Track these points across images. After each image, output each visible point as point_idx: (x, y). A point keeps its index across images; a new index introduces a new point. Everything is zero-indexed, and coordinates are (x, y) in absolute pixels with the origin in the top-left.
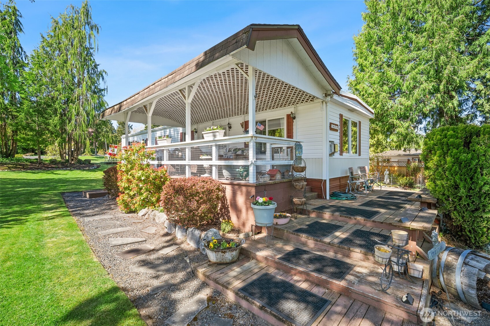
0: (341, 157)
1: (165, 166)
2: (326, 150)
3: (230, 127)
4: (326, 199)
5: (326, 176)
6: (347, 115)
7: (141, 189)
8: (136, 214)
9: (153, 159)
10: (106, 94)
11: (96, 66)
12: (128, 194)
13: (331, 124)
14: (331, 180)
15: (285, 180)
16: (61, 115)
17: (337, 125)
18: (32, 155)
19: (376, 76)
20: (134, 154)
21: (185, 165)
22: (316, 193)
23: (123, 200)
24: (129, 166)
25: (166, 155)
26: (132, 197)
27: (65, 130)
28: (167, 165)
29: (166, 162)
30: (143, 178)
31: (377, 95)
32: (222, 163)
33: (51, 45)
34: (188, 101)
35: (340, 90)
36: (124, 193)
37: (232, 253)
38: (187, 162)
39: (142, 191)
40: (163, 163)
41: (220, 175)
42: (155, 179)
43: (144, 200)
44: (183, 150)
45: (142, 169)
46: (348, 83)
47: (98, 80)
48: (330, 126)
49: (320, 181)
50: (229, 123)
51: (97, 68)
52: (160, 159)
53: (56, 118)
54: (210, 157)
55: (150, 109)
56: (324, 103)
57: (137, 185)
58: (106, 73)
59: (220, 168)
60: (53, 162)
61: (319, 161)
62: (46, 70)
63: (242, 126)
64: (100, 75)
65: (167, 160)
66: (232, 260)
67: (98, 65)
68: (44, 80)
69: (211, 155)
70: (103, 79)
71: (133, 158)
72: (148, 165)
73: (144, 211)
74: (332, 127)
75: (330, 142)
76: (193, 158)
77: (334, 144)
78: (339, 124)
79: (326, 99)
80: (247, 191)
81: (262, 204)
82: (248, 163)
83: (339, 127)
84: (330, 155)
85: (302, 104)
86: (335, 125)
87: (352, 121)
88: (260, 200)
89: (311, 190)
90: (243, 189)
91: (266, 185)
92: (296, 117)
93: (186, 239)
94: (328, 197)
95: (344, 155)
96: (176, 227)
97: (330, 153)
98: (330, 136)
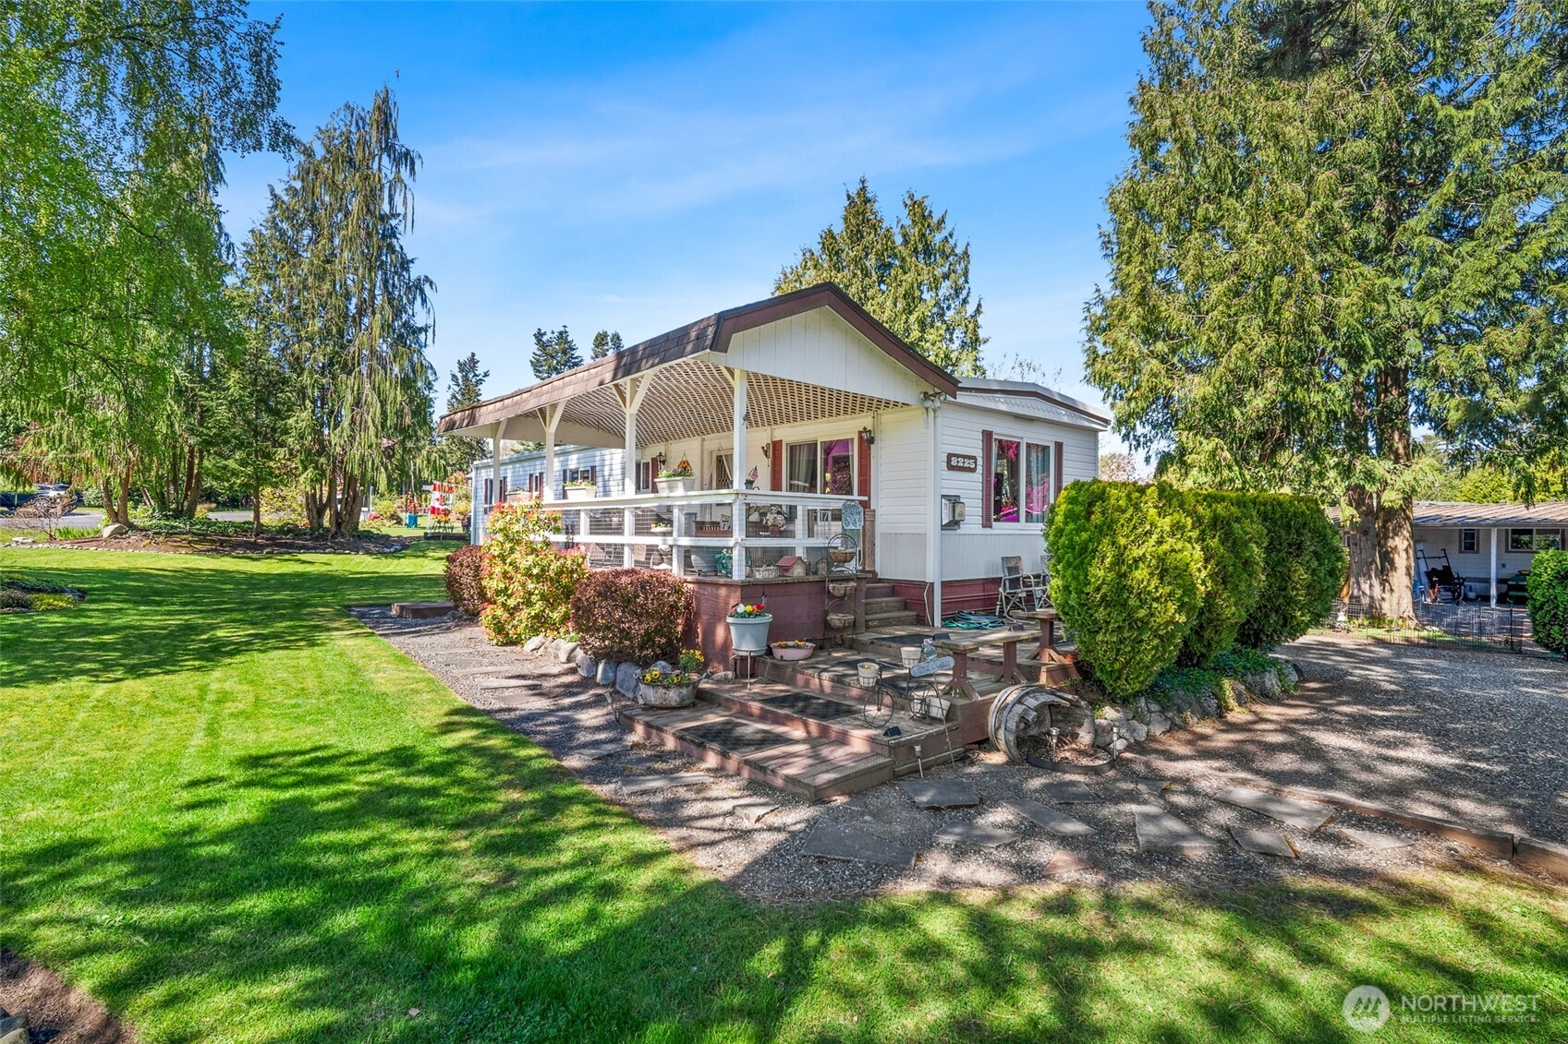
0: (988, 531)
1: (583, 548)
2: (931, 515)
4: (933, 625)
5: (932, 572)
6: (1004, 430)
7: (531, 594)
8: (518, 648)
9: (557, 530)
10: (429, 342)
11: (405, 264)
12: (504, 605)
13: (950, 456)
14: (944, 584)
15: (811, 578)
17: (974, 458)
20: (518, 521)
21: (623, 545)
22: (914, 612)
23: (494, 617)
24: (508, 545)
25: (584, 522)
26: (513, 611)
27: (326, 446)
28: (587, 545)
29: (583, 537)
30: (535, 571)
32: (689, 541)
33: (292, 215)
34: (631, 410)
36: (495, 603)
38: (628, 537)
39: (534, 598)
40: (577, 539)
41: (687, 565)
42: (560, 573)
43: (536, 617)
44: (619, 513)
45: (534, 551)
47: (412, 302)
48: (949, 461)
49: (921, 586)
51: (408, 270)
52: (571, 529)
53: (304, 415)
54: (668, 529)
55: (551, 417)
56: (930, 412)
57: (523, 585)
58: (431, 283)
59: (687, 553)
60: (289, 530)
61: (919, 539)
62: (281, 282)
63: (766, 453)
64: (417, 288)
65: (586, 534)
67: (412, 261)
68: (277, 309)
69: (670, 522)
70: (424, 301)
71: (517, 527)
72: (548, 544)
73: (535, 641)
74: (955, 463)
75: (943, 496)
76: (641, 529)
77: (954, 501)
78: (979, 453)
79: (928, 404)
80: (728, 597)
81: (743, 615)
82: (731, 542)
83: (980, 461)
84: (944, 527)
85: (889, 410)
86: (965, 457)
87: (1029, 446)
88: (741, 608)
89: (906, 606)
90: (723, 591)
91: (765, 586)
92: (877, 437)
93: (614, 684)
94: (938, 622)
95: (1001, 528)
96: (597, 665)
97: (944, 522)
98: (945, 484)
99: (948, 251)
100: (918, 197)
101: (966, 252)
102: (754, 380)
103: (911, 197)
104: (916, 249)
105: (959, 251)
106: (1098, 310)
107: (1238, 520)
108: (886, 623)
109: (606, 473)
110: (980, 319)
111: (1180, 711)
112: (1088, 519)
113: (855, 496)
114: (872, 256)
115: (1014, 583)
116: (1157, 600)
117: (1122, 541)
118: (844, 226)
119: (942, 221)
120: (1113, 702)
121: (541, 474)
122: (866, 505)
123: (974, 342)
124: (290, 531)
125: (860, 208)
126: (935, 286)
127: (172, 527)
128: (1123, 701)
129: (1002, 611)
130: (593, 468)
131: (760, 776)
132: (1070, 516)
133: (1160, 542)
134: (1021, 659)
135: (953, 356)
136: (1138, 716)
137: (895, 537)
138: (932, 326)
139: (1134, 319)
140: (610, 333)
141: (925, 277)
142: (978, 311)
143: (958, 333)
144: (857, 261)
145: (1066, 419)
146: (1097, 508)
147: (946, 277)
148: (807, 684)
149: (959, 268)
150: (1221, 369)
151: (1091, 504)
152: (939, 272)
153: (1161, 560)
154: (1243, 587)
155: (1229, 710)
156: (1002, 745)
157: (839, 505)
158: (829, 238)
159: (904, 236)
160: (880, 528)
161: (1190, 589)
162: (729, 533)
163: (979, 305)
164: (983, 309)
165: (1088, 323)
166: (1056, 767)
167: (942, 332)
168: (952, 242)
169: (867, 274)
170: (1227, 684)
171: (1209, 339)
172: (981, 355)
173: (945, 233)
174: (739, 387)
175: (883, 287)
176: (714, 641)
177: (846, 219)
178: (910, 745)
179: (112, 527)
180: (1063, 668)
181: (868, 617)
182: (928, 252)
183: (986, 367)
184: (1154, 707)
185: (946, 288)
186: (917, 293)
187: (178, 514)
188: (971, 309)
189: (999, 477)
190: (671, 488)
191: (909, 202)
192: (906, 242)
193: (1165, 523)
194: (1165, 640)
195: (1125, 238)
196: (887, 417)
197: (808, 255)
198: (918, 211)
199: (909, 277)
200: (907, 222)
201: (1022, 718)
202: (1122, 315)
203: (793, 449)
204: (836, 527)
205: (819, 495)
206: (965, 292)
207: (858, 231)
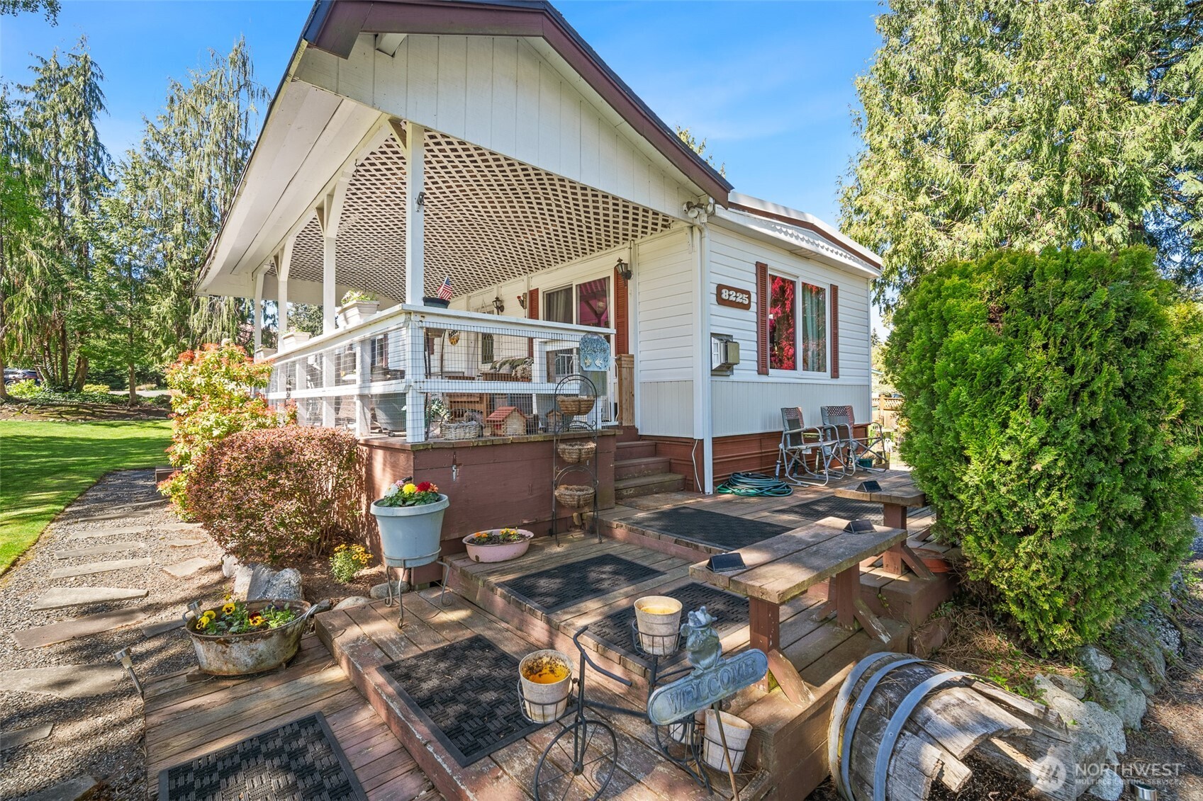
0: (763, 378)
2: (703, 356)
4: (703, 491)
5: (702, 431)
6: (781, 266)
13: (720, 288)
14: (717, 441)
15: (533, 437)
16: (180, 293)
17: (748, 293)
18: (152, 389)
19: (897, 171)
22: (680, 477)
25: (299, 374)
27: (188, 328)
29: (297, 392)
31: (901, 220)
33: (164, 140)
34: (327, 234)
35: (728, 192)
37: (253, 645)
38: (322, 390)
46: (841, 196)
48: (719, 294)
49: (688, 443)
50: (497, 298)
55: (281, 264)
56: (696, 230)
60: (163, 401)
61: (686, 386)
63: (522, 303)
65: (301, 389)
66: (255, 666)
74: (726, 297)
75: (713, 335)
77: (726, 340)
78: (753, 289)
79: (695, 217)
81: (393, 503)
83: (754, 298)
84: (715, 372)
85: (647, 237)
86: (737, 290)
87: (804, 285)
89: (670, 468)
91: (456, 449)
92: (634, 272)
94: (709, 488)
95: (776, 375)
97: (715, 365)
98: (715, 320)
108: (646, 491)
115: (796, 438)
129: (783, 470)
137: (656, 388)
160: (638, 377)
181: (621, 485)
196: (648, 246)
203: (550, 293)
205: (541, 322)
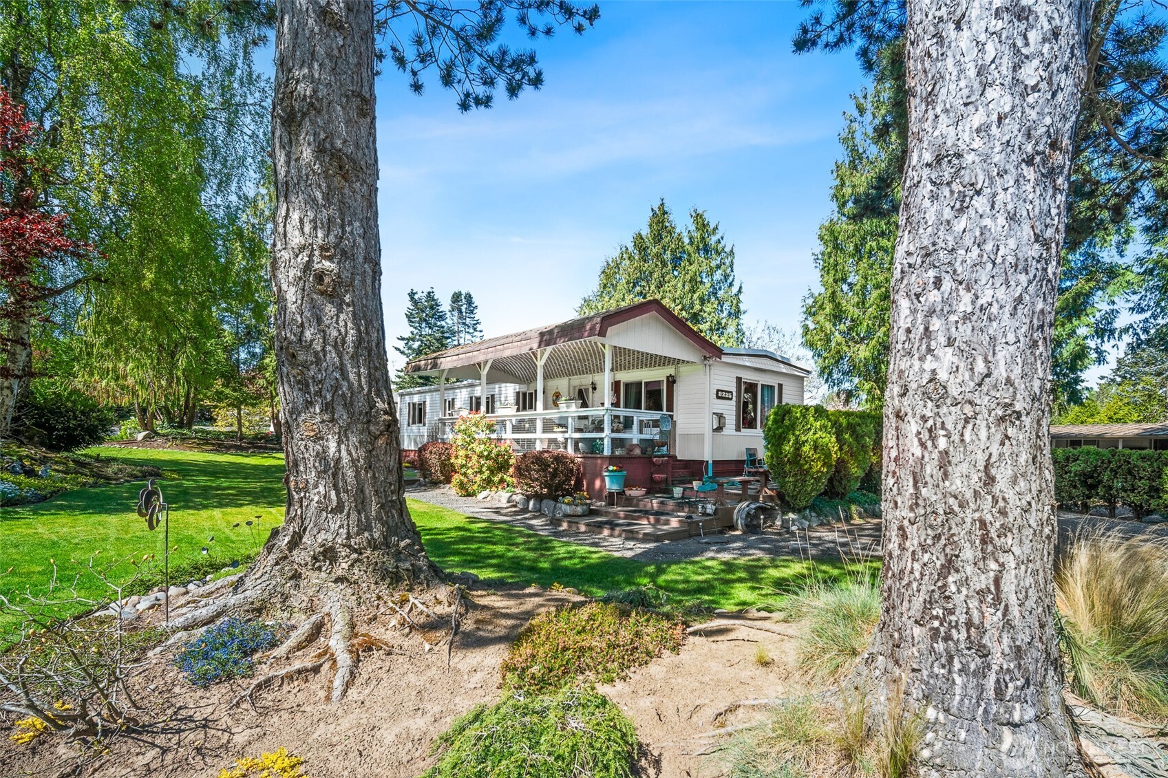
0: (738, 433)
1: (508, 441)
2: (709, 423)
3: (594, 389)
5: (707, 457)
6: (748, 377)
7: (482, 466)
8: (474, 497)
12: (465, 473)
13: (718, 391)
14: (714, 462)
15: (643, 455)
17: (731, 392)
21: (535, 439)
23: (459, 481)
24: (468, 439)
25: (509, 427)
26: (471, 477)
28: (511, 439)
29: (508, 435)
30: (485, 454)
32: (577, 435)
34: (540, 363)
36: (459, 472)
38: (538, 434)
39: (484, 469)
40: (504, 437)
41: (576, 449)
42: (497, 455)
43: (485, 480)
44: (533, 421)
45: (483, 443)
48: (717, 394)
49: (701, 463)
54: (564, 429)
55: (485, 366)
56: (707, 366)
57: (478, 462)
59: (576, 442)
61: (701, 437)
65: (510, 433)
69: (567, 427)
72: (490, 439)
73: (484, 494)
74: (721, 395)
75: (714, 413)
76: (545, 431)
77: (720, 416)
78: (734, 390)
79: (706, 362)
80: (602, 464)
81: (612, 471)
82: (603, 435)
83: (734, 394)
84: (714, 430)
85: (684, 365)
86: (726, 391)
87: (763, 385)
88: (611, 468)
89: (693, 474)
90: (599, 461)
91: (620, 458)
92: (677, 380)
93: (540, 511)
94: (710, 474)
96: (528, 502)
97: (714, 427)
98: (715, 406)
99: (720, 250)
100: (699, 211)
101: (732, 251)
102: (617, 351)
103: (695, 211)
104: (698, 247)
105: (727, 249)
106: (810, 301)
107: (859, 425)
109: (503, 399)
110: (741, 297)
111: (826, 516)
112: (782, 422)
113: (665, 412)
114: (669, 252)
116: (813, 461)
117: (798, 433)
118: (649, 231)
119: (716, 228)
120: (794, 512)
121: (453, 399)
122: (671, 417)
123: (737, 313)
124: (262, 438)
125: (660, 219)
126: (711, 272)
127: (183, 434)
128: (798, 511)
130: (493, 396)
131: (630, 535)
132: (775, 421)
133: (815, 434)
134: (750, 492)
135: (723, 321)
136: (805, 518)
137: (686, 436)
138: (709, 302)
139: (828, 311)
140: (464, 293)
141: (704, 268)
142: (740, 291)
143: (726, 306)
144: (658, 256)
145: (784, 371)
146: (787, 418)
147: (718, 267)
148: (645, 506)
149: (727, 262)
150: (874, 342)
151: (784, 416)
152: (713, 264)
153: (815, 442)
154: (860, 458)
155: (852, 518)
156: (740, 527)
157: (658, 417)
158: (639, 239)
159: (690, 238)
160: (678, 431)
161: (828, 455)
162: (602, 430)
163: (741, 287)
164: (743, 290)
165: (805, 309)
166: (763, 533)
167: (715, 306)
168: (723, 243)
169: (664, 265)
170: (853, 508)
171: (868, 325)
172: (741, 322)
173: (718, 236)
174: (608, 353)
175: (676, 273)
176: (594, 488)
177: (650, 225)
178: (697, 523)
179: (144, 434)
180: (770, 496)
182: (706, 249)
183: (745, 330)
184: (813, 514)
185: (718, 275)
186: (699, 279)
187: (181, 426)
188: (735, 290)
189: (746, 404)
190: (568, 407)
191: (694, 214)
192: (691, 243)
193: (818, 424)
194: (818, 480)
195: (826, 257)
196: (683, 369)
197: (624, 249)
198: (700, 221)
199: (693, 268)
200: (692, 228)
201: (748, 513)
202: (822, 307)
203: (627, 385)
204: (656, 430)
205: (644, 411)
206: (731, 278)
207: (659, 234)
